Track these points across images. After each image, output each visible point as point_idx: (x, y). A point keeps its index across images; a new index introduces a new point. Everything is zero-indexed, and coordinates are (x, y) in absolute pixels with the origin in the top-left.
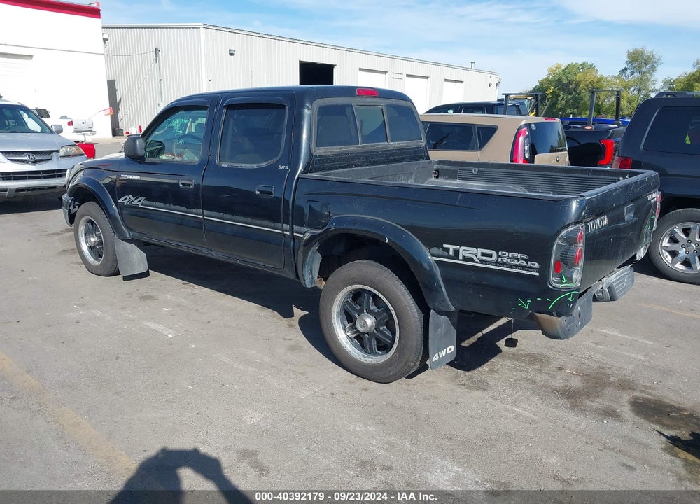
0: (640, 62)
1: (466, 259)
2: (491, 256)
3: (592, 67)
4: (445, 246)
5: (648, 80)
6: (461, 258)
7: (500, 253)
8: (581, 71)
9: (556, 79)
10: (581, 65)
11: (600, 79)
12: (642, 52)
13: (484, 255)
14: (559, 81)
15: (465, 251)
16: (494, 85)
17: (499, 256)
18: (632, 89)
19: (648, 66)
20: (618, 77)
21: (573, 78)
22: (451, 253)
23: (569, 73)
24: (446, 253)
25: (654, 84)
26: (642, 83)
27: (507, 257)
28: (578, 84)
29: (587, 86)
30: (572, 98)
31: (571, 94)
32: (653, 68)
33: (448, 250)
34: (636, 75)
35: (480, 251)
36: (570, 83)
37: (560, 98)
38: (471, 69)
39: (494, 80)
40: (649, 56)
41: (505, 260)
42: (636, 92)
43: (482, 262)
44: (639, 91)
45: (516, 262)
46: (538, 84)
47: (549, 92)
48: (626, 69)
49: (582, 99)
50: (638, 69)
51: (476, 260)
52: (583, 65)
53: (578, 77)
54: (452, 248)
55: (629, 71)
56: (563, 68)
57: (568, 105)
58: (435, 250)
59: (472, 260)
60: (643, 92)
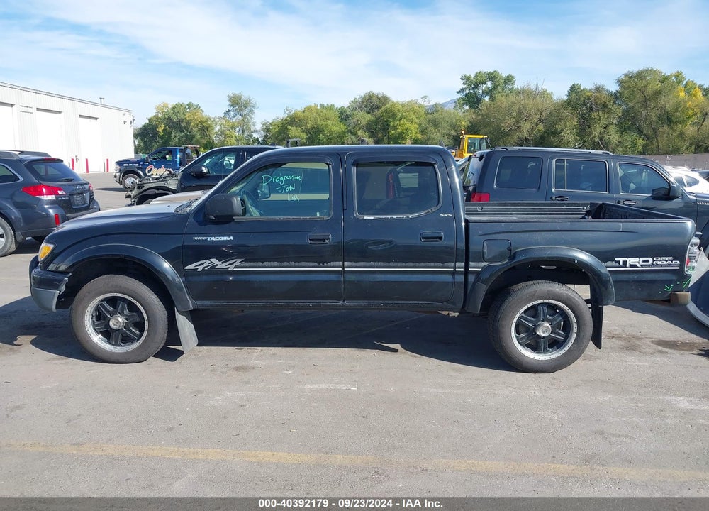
0: (239, 104)
1: (631, 266)
2: (648, 261)
3: (197, 107)
4: (616, 259)
5: (249, 122)
6: (628, 265)
7: (655, 259)
8: (188, 110)
9: (167, 116)
10: (188, 105)
11: (208, 119)
12: (241, 97)
13: (644, 261)
14: (170, 119)
15: (631, 261)
16: (128, 123)
17: (654, 261)
18: (237, 129)
19: (247, 110)
20: (224, 118)
21: (182, 117)
22: (621, 263)
23: (178, 112)
24: (617, 264)
25: (254, 125)
26: (245, 125)
27: (659, 260)
28: (188, 123)
29: (197, 125)
30: (184, 136)
31: (182, 131)
32: (251, 111)
33: (619, 262)
34: (239, 116)
35: (641, 259)
36: (180, 121)
37: (173, 135)
38: (101, 105)
39: (128, 118)
40: (246, 101)
41: (658, 263)
42: (241, 132)
43: (642, 266)
44: (243, 131)
45: (665, 263)
46: (147, 122)
47: (161, 129)
48: (229, 111)
49: (193, 137)
50: (239, 112)
51: (638, 265)
52: (190, 105)
53: (188, 116)
54: (621, 260)
55: (232, 113)
56: (170, 107)
57: (181, 143)
58: (609, 263)
59: (636, 266)
60: (247, 133)
